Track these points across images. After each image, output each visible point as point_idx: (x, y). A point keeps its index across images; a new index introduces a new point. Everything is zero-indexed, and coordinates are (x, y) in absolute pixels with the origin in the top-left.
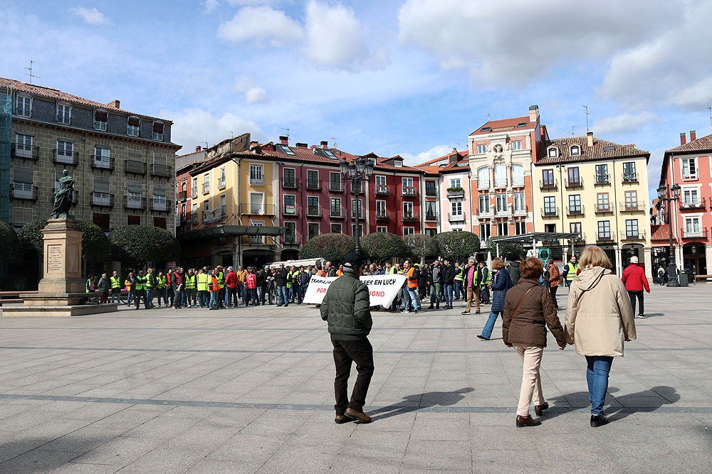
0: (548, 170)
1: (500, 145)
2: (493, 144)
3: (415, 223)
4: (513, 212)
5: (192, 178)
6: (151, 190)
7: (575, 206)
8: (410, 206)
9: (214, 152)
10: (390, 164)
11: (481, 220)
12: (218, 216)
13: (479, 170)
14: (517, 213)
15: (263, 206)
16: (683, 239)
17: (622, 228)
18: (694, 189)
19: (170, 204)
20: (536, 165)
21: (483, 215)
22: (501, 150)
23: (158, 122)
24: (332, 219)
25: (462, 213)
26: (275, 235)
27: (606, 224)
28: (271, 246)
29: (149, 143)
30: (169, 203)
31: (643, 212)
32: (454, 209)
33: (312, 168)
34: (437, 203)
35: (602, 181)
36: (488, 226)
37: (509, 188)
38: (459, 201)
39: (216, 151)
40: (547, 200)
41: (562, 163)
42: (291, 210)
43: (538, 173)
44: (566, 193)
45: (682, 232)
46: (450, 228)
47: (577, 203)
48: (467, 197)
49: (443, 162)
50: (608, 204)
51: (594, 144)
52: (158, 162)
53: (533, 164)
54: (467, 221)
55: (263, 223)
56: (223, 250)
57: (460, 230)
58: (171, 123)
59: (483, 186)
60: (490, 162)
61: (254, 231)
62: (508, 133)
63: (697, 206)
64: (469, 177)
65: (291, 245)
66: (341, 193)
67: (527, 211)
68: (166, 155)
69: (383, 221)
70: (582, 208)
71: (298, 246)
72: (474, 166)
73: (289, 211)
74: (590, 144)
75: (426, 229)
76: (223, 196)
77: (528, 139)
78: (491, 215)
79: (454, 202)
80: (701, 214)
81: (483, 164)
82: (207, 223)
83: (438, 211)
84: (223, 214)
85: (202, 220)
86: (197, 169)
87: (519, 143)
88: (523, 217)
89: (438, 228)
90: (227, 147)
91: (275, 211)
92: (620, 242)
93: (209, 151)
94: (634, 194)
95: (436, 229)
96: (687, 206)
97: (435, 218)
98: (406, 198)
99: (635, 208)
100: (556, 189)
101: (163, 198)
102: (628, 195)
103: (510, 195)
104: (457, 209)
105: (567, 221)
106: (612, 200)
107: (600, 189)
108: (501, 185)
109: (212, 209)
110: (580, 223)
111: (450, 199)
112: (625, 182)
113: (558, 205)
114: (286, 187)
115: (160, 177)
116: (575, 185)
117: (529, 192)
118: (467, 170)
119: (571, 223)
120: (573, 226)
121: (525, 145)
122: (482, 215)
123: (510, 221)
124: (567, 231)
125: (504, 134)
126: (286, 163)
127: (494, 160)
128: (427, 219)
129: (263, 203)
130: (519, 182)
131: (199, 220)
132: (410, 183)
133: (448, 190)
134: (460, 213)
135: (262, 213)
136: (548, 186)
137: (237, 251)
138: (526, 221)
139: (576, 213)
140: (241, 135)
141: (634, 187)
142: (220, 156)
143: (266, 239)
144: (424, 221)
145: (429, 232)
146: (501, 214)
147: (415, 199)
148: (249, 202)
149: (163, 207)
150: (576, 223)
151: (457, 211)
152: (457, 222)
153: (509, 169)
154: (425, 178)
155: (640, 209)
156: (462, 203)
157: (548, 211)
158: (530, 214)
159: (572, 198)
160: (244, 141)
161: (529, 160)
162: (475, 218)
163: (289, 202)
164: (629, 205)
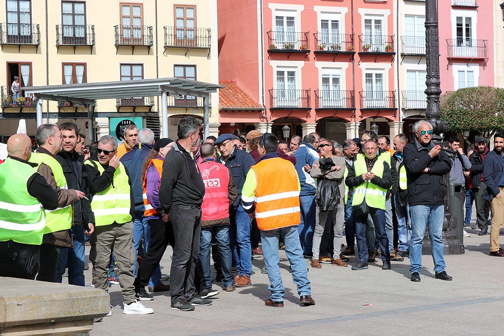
7: (74, 26)
16: (273, 110)
18: (290, 14)
27: (137, 71)
31: (206, 51)
45: (272, 97)
47: (79, 21)
50: (141, 28)
63: (297, 47)
70: (89, 31)
80: (300, 64)
94: (190, 14)
96: (280, 47)
99: (191, 41)
102: (180, 13)
105: (58, 59)
106: (149, 21)
110: (84, 65)
113: (38, 18)
119: (64, 64)
120: (69, 70)
124: (56, 80)
139: (75, 43)
150: (74, 65)
155: (201, 43)
157: (14, 31)
164: (180, 34)
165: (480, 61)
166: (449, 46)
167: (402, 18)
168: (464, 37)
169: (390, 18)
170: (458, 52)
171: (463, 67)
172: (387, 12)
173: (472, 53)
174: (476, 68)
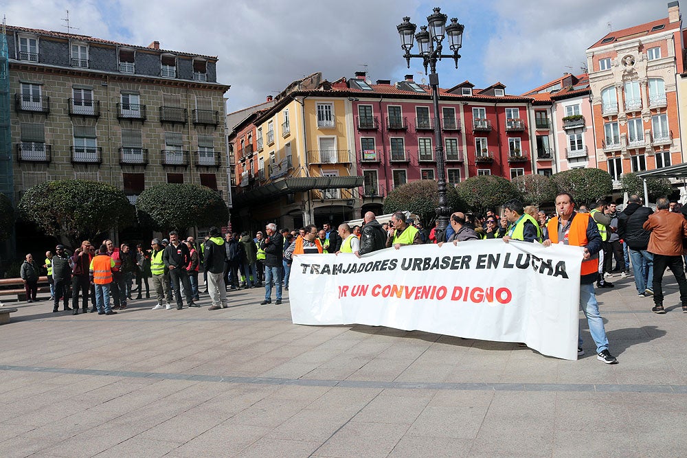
1: (630, 56)
2: (621, 56)
3: (525, 163)
4: (652, 141)
5: (257, 129)
6: (195, 141)
8: (517, 142)
10: (488, 94)
11: (608, 154)
12: (284, 169)
13: (604, 90)
14: (656, 143)
15: (336, 155)
19: (219, 157)
20: (683, 76)
21: (611, 147)
22: (633, 63)
23: (198, 59)
24: (422, 164)
25: (584, 147)
26: (353, 187)
28: (348, 201)
29: (187, 84)
30: (219, 155)
32: (573, 143)
33: (393, 104)
34: (551, 136)
36: (618, 161)
37: (646, 110)
38: (578, 132)
39: (285, 96)
42: (371, 156)
43: (685, 87)
46: (570, 166)
48: (589, 127)
49: (554, 88)
52: (202, 107)
53: (678, 76)
54: (590, 157)
55: (337, 173)
56: (292, 209)
57: (582, 168)
58: (215, 60)
59: (609, 110)
60: (618, 79)
61: (325, 183)
62: (642, 39)
64: (591, 101)
65: (373, 198)
66: (432, 131)
67: (672, 136)
68: (212, 98)
69: (485, 163)
71: (381, 198)
72: (596, 88)
73: (367, 156)
75: (538, 170)
76: (288, 145)
77: (670, 43)
78: (622, 146)
79: (572, 133)
81: (608, 82)
82: (273, 179)
83: (552, 146)
84: (289, 165)
85: (269, 175)
87: (657, 50)
88: (667, 146)
89: (553, 167)
91: (352, 159)
93: (278, 98)
95: (551, 169)
97: (548, 156)
98: (512, 133)
101: (210, 150)
103: (647, 120)
108: (633, 106)
109: (278, 162)
111: (566, 131)
114: (364, 128)
115: (205, 125)
117: (675, 113)
118: (587, 93)
121: (665, 52)
122: (609, 148)
123: (648, 152)
125: (635, 42)
126: (361, 99)
127: (623, 76)
128: (540, 156)
129: (335, 148)
130: (658, 100)
131: (266, 175)
132: (516, 115)
133: (564, 120)
134: (580, 147)
135: (334, 161)
137: (307, 208)
138: (671, 150)
140: (311, 75)
143: (341, 192)
144: (536, 159)
145: (542, 173)
146: (635, 144)
147: (522, 134)
148: (319, 149)
149: (211, 161)
151: (576, 145)
152: (577, 159)
153: (644, 86)
154: (534, 107)
156: (583, 134)
158: (676, 141)
160: (315, 81)
161: (673, 70)
162: (600, 152)
163: (367, 145)
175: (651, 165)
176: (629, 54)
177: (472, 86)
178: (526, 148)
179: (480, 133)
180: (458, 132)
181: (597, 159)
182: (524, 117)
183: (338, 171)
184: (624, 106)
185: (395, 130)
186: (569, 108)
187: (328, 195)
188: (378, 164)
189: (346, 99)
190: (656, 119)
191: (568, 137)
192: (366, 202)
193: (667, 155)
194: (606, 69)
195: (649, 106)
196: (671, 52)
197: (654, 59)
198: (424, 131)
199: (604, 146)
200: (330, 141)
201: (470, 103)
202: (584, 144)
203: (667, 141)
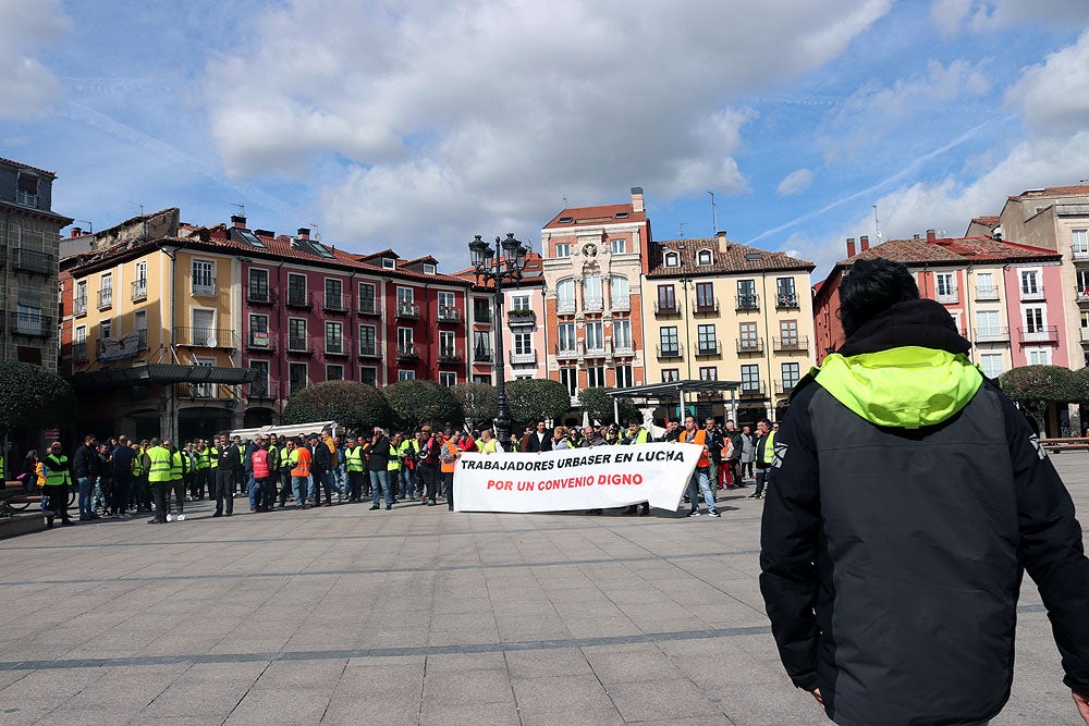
0: (666, 286)
1: (593, 246)
2: (582, 243)
3: (458, 366)
4: (612, 351)
5: (76, 282)
6: (13, 296)
7: (707, 342)
8: (450, 338)
9: (110, 238)
10: (413, 270)
11: (561, 362)
12: (131, 348)
13: (560, 282)
14: (618, 353)
15: (213, 333)
17: (777, 375)
19: (49, 324)
20: (648, 278)
21: (565, 354)
22: (594, 254)
23: (27, 172)
24: (328, 357)
25: (533, 351)
26: (234, 383)
27: (754, 370)
28: (228, 402)
29: (10, 209)
30: (48, 322)
31: (805, 352)
32: (518, 344)
33: (296, 271)
34: (492, 334)
35: (747, 304)
36: (573, 372)
37: (607, 312)
38: (527, 331)
39: (115, 236)
40: (665, 332)
41: (686, 277)
42: (262, 341)
43: (651, 291)
44: (694, 322)
46: (516, 374)
47: (711, 338)
48: (540, 326)
50: (756, 339)
51: (728, 249)
52: (28, 245)
53: (643, 276)
54: (539, 364)
55: (214, 362)
56: (141, 408)
57: (529, 378)
58: (51, 177)
59: (565, 309)
60: (577, 272)
61: (202, 375)
62: (606, 226)
64: (544, 294)
65: (261, 401)
66: (344, 314)
67: (635, 349)
68: (42, 233)
69: (409, 363)
70: (718, 344)
71: (273, 401)
72: (551, 277)
73: (257, 341)
74: (723, 249)
75: (474, 376)
76: (140, 314)
77: (636, 237)
78: (577, 354)
79: (519, 332)
81: (565, 273)
82: (107, 361)
83: (492, 346)
84: (142, 343)
85: (98, 354)
86: (85, 266)
87: (622, 244)
88: (629, 359)
89: (493, 374)
90: (138, 230)
91: (235, 342)
92: (773, 397)
93: (100, 236)
94: (792, 325)
95: (490, 376)
97: (488, 359)
98: (445, 325)
99: (794, 345)
100: (679, 315)
101: (35, 312)
102: (785, 326)
103: (608, 324)
104: (523, 345)
105: (696, 365)
106: (761, 333)
107: (744, 317)
108: (593, 307)
109: (118, 336)
110: (715, 368)
111: (512, 328)
112: (781, 307)
113: (682, 340)
114: (252, 302)
115: (31, 274)
116: (707, 309)
117: (638, 320)
118: (540, 283)
119: (701, 368)
120: (705, 372)
121: (630, 247)
122: (564, 355)
123: (608, 364)
125: (598, 229)
126: (255, 261)
127: (584, 268)
128: (476, 359)
129: (214, 326)
130: (621, 304)
131: (90, 354)
132: (450, 302)
133: (512, 313)
134: (528, 351)
135: (212, 344)
136: (667, 311)
137: (169, 409)
138: (634, 364)
139: (709, 353)
140: (162, 210)
141: (792, 315)
142: (126, 244)
143: (218, 388)
144: (472, 362)
145: (479, 380)
146: (593, 353)
147: (458, 327)
148: (190, 324)
149: (35, 327)
150: (708, 368)
151: (523, 347)
152: (524, 365)
153: (606, 283)
154: (474, 294)
155: (801, 347)
156: (532, 334)
157: (666, 349)
158: (639, 353)
159: (703, 330)
160: (169, 220)
161: (638, 269)
162: (552, 358)
163: (257, 326)
164: (786, 341)
165: (1053, 343)
166: (1021, 333)
167: (975, 316)
168: (1035, 324)
169: (963, 315)
170: (1029, 337)
171: (1036, 349)
172: (960, 311)
173: (1044, 337)
174: (1049, 349)
175: (610, 380)
176: (592, 242)
177: (394, 256)
178: (460, 345)
179: (405, 321)
180: (378, 318)
181: (547, 368)
182: (460, 305)
183: (216, 358)
184: (583, 305)
185: (297, 308)
186: (517, 301)
187: (201, 392)
188: (269, 353)
189: (234, 258)
190: (617, 325)
191: (513, 336)
192: (252, 406)
193: (628, 369)
194: (564, 256)
195: (611, 308)
196: (636, 248)
197: (619, 253)
198: (334, 313)
199: (557, 353)
200: (206, 314)
201: (395, 281)
202: (532, 347)
203: (629, 352)
